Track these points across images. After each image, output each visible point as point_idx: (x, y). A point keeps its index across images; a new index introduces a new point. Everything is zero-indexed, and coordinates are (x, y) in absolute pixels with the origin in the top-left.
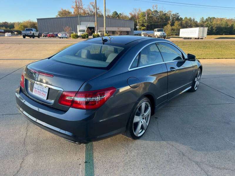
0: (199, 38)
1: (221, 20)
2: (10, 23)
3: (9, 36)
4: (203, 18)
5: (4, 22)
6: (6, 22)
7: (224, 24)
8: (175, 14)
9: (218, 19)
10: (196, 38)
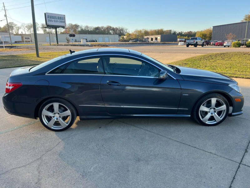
2: (195, 32)
3: (182, 45)
5: (189, 31)
6: (190, 32)
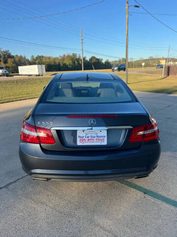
0: (39, 75)
1: (49, 58)
4: (33, 56)
7: (53, 62)
8: (5, 51)
9: (46, 57)
10: (37, 75)
